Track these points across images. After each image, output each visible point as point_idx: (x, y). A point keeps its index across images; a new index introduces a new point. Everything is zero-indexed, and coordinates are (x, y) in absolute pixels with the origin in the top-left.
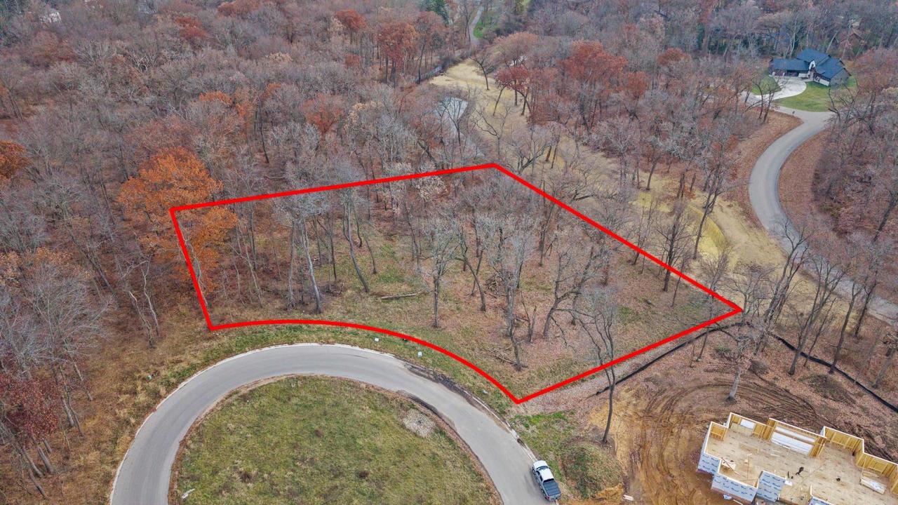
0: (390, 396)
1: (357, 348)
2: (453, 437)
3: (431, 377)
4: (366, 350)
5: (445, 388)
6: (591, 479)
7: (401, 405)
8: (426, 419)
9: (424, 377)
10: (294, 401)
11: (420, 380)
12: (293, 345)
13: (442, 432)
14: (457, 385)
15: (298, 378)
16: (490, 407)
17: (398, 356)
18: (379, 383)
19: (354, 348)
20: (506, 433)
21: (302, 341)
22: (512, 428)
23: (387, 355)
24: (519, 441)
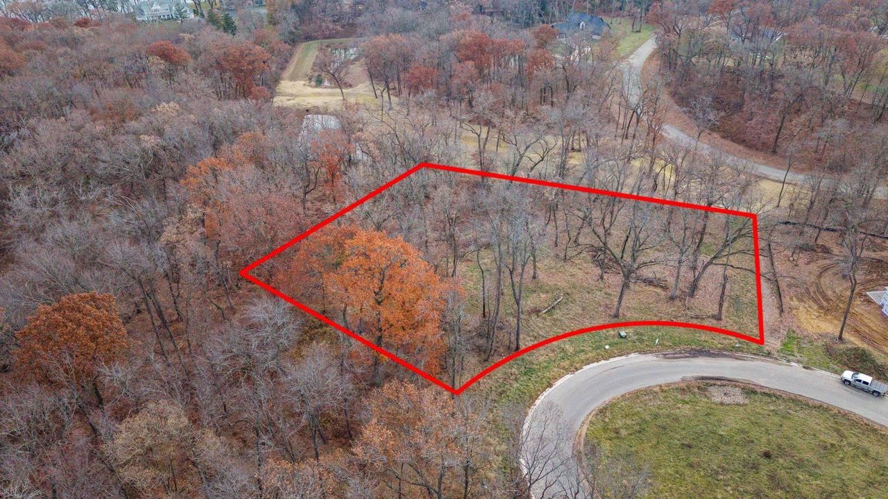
0: (683, 385)
1: (603, 362)
2: (767, 391)
3: (688, 355)
4: (612, 360)
5: (708, 358)
6: (882, 366)
7: (699, 388)
8: (729, 388)
9: (683, 357)
10: (623, 432)
11: (682, 362)
12: (554, 387)
13: (754, 392)
14: (712, 351)
15: (602, 411)
16: (755, 354)
17: (642, 352)
18: (662, 381)
19: (600, 363)
20: (790, 367)
21: (556, 379)
22: (789, 361)
23: (632, 355)
24: (804, 367)
